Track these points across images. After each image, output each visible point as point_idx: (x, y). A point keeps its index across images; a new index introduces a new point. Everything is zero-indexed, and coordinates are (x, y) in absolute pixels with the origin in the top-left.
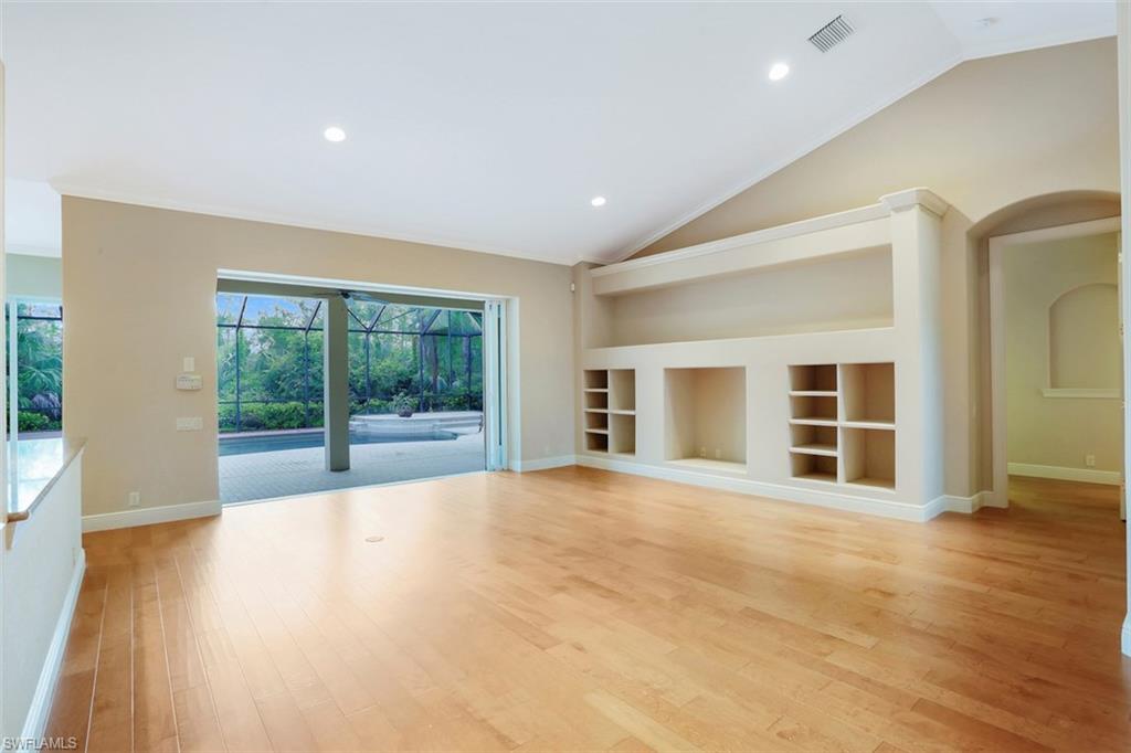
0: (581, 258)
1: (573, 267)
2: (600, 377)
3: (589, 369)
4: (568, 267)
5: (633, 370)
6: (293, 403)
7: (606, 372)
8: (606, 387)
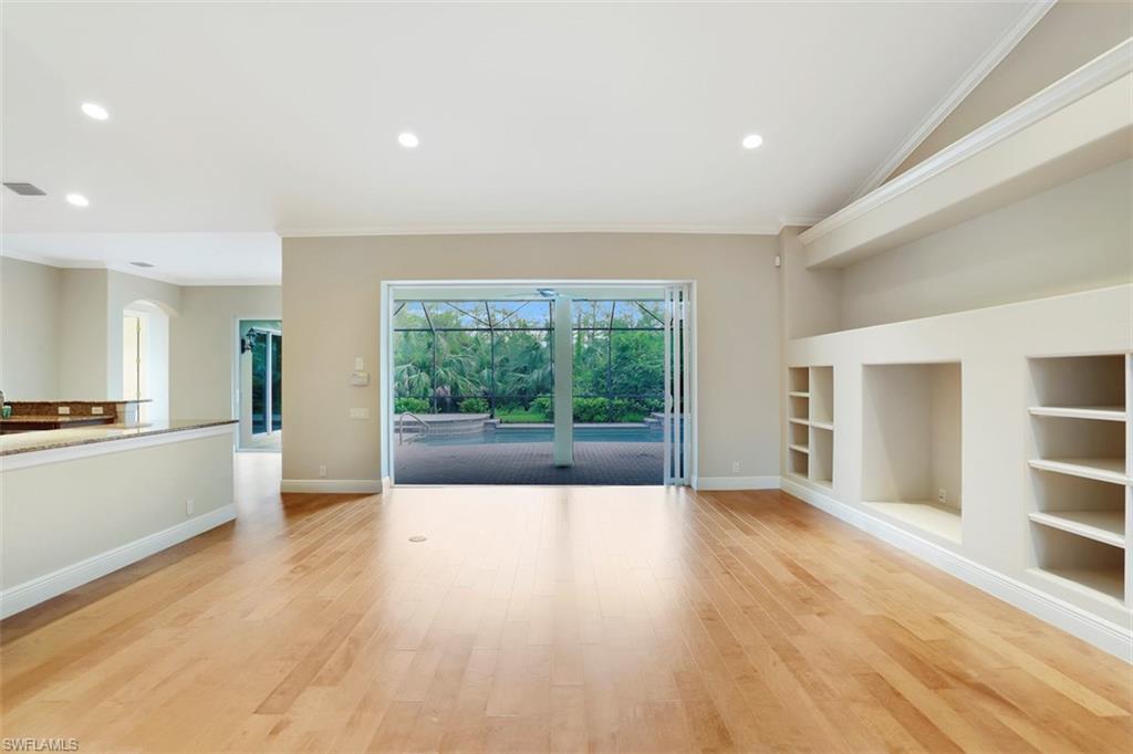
0: (785, 221)
1: (779, 236)
2: (801, 375)
3: (794, 366)
4: (772, 236)
5: (831, 368)
6: (601, 399)
7: (807, 369)
8: (808, 391)
